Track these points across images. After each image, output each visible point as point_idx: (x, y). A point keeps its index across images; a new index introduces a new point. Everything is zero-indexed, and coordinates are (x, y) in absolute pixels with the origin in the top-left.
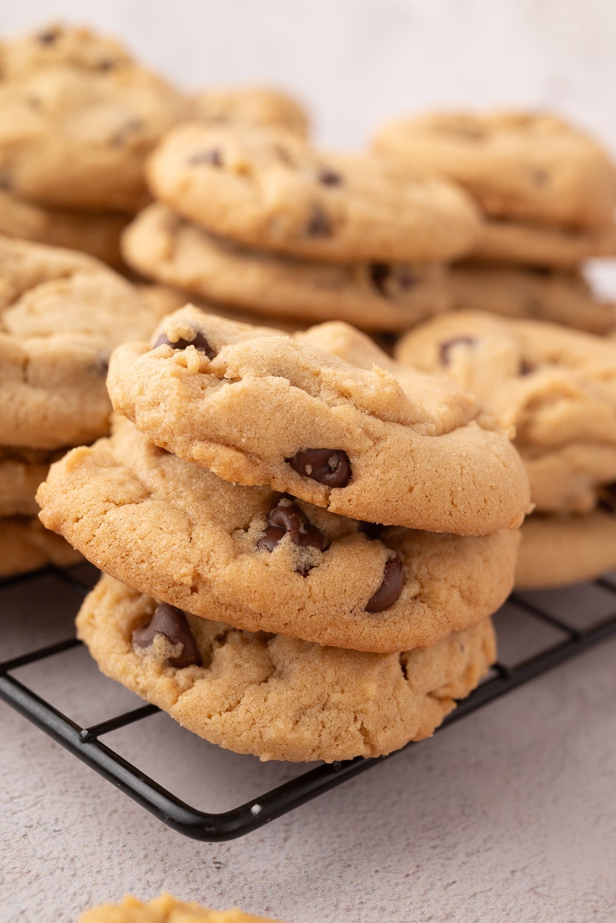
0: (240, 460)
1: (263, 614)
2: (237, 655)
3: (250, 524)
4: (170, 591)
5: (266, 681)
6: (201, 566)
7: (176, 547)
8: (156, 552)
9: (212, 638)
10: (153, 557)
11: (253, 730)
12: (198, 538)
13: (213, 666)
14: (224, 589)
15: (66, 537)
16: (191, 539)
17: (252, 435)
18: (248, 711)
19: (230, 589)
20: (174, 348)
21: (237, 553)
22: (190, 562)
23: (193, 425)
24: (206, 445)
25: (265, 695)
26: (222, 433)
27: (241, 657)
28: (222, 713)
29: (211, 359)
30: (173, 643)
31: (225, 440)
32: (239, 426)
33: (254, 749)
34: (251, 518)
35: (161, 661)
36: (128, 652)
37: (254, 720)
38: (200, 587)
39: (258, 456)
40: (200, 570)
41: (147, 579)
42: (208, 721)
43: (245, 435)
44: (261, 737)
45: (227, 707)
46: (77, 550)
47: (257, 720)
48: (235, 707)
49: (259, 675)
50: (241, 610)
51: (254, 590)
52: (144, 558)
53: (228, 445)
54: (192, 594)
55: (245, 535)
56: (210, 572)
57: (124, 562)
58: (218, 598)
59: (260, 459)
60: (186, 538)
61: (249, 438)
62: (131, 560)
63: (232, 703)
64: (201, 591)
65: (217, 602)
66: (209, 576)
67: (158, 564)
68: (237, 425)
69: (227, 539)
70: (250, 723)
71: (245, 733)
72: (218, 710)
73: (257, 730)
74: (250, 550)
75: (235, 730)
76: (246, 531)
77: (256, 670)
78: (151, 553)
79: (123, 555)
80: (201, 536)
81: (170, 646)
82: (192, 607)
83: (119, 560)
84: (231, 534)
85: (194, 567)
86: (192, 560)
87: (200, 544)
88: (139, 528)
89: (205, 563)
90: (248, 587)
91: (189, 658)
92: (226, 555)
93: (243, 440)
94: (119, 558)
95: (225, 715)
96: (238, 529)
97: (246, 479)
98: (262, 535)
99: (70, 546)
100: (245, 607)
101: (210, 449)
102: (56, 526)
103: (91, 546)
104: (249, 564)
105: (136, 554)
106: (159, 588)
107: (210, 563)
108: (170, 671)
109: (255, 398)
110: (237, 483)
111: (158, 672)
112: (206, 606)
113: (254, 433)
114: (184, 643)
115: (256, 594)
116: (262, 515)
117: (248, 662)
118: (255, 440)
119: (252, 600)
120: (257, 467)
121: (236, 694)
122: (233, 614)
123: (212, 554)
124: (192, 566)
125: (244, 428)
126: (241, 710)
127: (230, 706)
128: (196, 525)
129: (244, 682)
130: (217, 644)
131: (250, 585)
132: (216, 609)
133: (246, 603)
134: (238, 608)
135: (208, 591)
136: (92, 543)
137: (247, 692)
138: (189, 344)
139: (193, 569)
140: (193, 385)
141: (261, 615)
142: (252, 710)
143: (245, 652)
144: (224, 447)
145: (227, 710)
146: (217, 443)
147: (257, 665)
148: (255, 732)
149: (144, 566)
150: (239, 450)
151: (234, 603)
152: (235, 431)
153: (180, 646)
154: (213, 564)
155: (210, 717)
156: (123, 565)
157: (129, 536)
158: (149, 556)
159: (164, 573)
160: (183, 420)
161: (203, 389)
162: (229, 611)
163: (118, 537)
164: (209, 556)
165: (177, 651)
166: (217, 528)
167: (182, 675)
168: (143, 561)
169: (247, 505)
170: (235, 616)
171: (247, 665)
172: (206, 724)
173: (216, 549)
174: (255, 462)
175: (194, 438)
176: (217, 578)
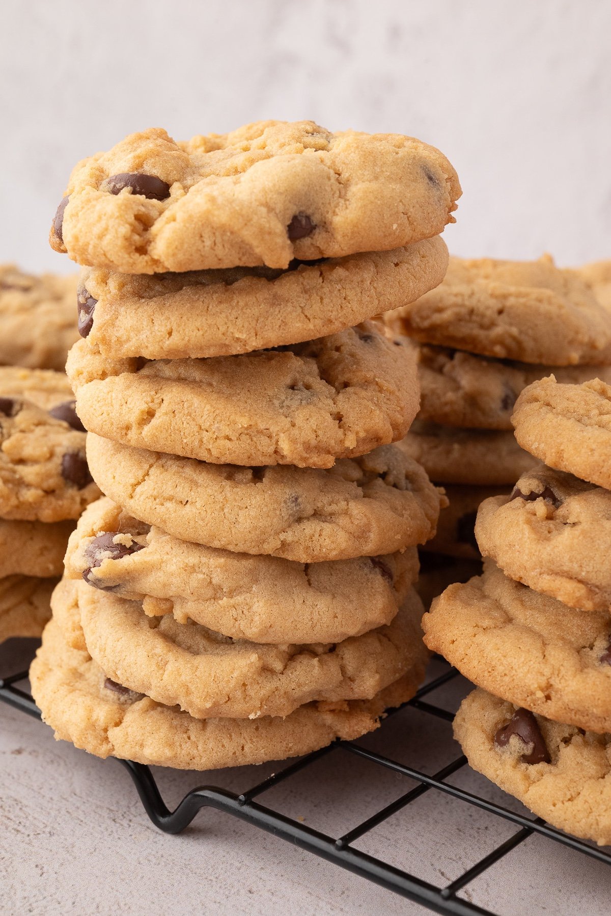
0: (581, 591)
1: (607, 718)
2: (579, 755)
3: (595, 643)
4: (528, 699)
5: (603, 777)
6: (553, 678)
7: (532, 663)
8: (516, 667)
9: (558, 739)
10: (514, 672)
11: (591, 817)
12: (550, 655)
13: (559, 763)
14: (573, 697)
15: (445, 656)
16: (545, 656)
17: (590, 569)
18: (586, 802)
19: (578, 697)
20: (527, 500)
21: (583, 667)
22: (544, 675)
23: (541, 562)
24: (553, 578)
25: (601, 789)
26: (565, 568)
27: (583, 756)
28: (564, 802)
29: (557, 508)
30: (526, 742)
31: (568, 574)
32: (579, 562)
33: (591, 833)
34: (595, 638)
35: (517, 757)
36: (490, 749)
37: (591, 809)
38: (553, 695)
39: (597, 587)
40: (552, 682)
41: (510, 689)
42: (552, 808)
43: (584, 569)
44: (597, 824)
45: (569, 797)
46: (454, 667)
47: (594, 809)
48: (575, 798)
49: (597, 772)
50: (587, 715)
51: (597, 698)
52: (507, 672)
53: (571, 578)
54: (546, 701)
55: (591, 653)
56: (560, 683)
57: (490, 676)
58: (568, 705)
59: (599, 589)
60: (540, 655)
61: (588, 572)
62: (496, 674)
63: (573, 794)
64: (553, 698)
65: (568, 709)
66: (560, 686)
67: (518, 677)
68: (578, 561)
69: (575, 655)
70: (588, 812)
71: (584, 820)
72: (561, 799)
73: (594, 818)
74: (594, 665)
75: (575, 817)
76: (592, 649)
77: (595, 767)
78: (512, 668)
79: (490, 670)
80: (553, 653)
81: (522, 745)
82: (547, 712)
83: (486, 674)
84: (578, 652)
85: (547, 679)
86: (545, 674)
87: (552, 660)
88: (501, 648)
89: (556, 676)
90: (592, 695)
91: (539, 756)
92: (573, 669)
93: (583, 574)
94: (486, 672)
95: (567, 804)
96: (584, 647)
97: (587, 606)
98: (605, 652)
99: (448, 664)
100: (590, 712)
101: (556, 581)
102: (437, 647)
103: (464, 663)
104: (593, 676)
105: (500, 669)
106: (519, 696)
107: (560, 675)
108: (524, 766)
109: (592, 538)
110: (580, 609)
111: (513, 767)
112: (558, 711)
113: (592, 567)
114: (534, 743)
115: (600, 702)
116: (605, 635)
117: (588, 761)
118: (593, 573)
119: (596, 706)
120: (597, 596)
121: (576, 787)
122: (581, 718)
123: (562, 668)
124: (545, 678)
125: (583, 564)
126: (579, 801)
127: (572, 797)
128: (549, 644)
129: (584, 777)
130: (562, 745)
131: (594, 693)
132: (567, 713)
133: (591, 708)
134: (585, 712)
135: (559, 699)
136: (465, 660)
137: (586, 786)
138: (538, 496)
139: (546, 681)
140: (541, 530)
141: (605, 719)
142: (590, 801)
143: (586, 752)
144: (568, 580)
145: (569, 800)
146: (562, 576)
147: (596, 764)
148: (591, 819)
149: (507, 679)
150: (580, 581)
151: (581, 709)
152: (576, 566)
153: (531, 745)
154: (563, 676)
155: (554, 805)
156: (490, 678)
157: (494, 654)
158: (510, 671)
159: (523, 684)
160: (534, 559)
161: (549, 532)
162: (577, 716)
163: (485, 655)
164: (559, 670)
165: (528, 749)
166: (567, 647)
167: (534, 769)
168: (505, 675)
169: (592, 627)
170: (583, 720)
171: (587, 763)
172: (551, 811)
173: (565, 664)
174: (595, 591)
175: (543, 573)
176: (566, 688)
